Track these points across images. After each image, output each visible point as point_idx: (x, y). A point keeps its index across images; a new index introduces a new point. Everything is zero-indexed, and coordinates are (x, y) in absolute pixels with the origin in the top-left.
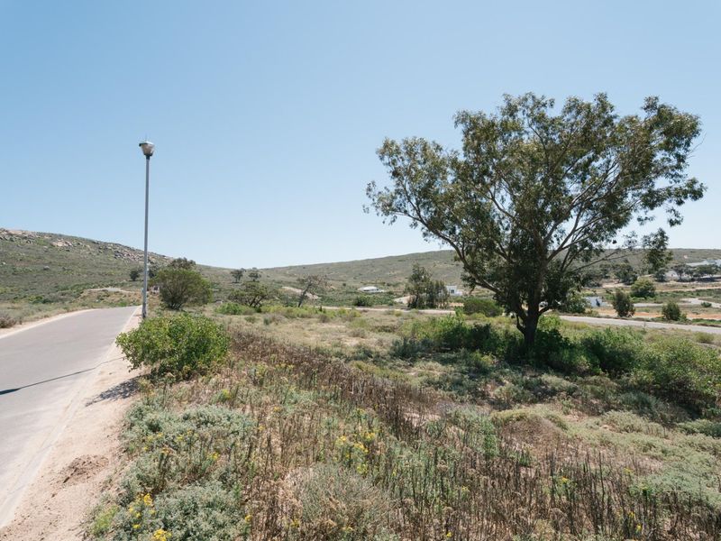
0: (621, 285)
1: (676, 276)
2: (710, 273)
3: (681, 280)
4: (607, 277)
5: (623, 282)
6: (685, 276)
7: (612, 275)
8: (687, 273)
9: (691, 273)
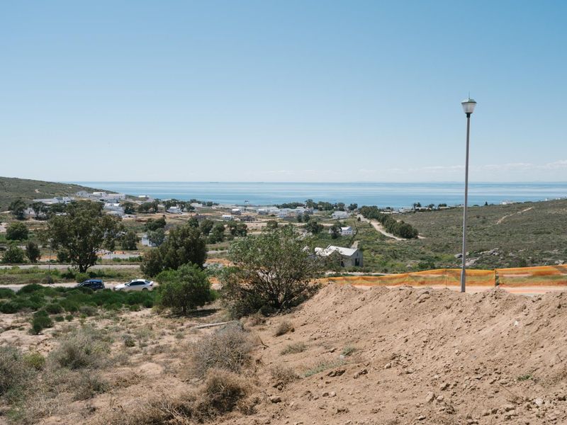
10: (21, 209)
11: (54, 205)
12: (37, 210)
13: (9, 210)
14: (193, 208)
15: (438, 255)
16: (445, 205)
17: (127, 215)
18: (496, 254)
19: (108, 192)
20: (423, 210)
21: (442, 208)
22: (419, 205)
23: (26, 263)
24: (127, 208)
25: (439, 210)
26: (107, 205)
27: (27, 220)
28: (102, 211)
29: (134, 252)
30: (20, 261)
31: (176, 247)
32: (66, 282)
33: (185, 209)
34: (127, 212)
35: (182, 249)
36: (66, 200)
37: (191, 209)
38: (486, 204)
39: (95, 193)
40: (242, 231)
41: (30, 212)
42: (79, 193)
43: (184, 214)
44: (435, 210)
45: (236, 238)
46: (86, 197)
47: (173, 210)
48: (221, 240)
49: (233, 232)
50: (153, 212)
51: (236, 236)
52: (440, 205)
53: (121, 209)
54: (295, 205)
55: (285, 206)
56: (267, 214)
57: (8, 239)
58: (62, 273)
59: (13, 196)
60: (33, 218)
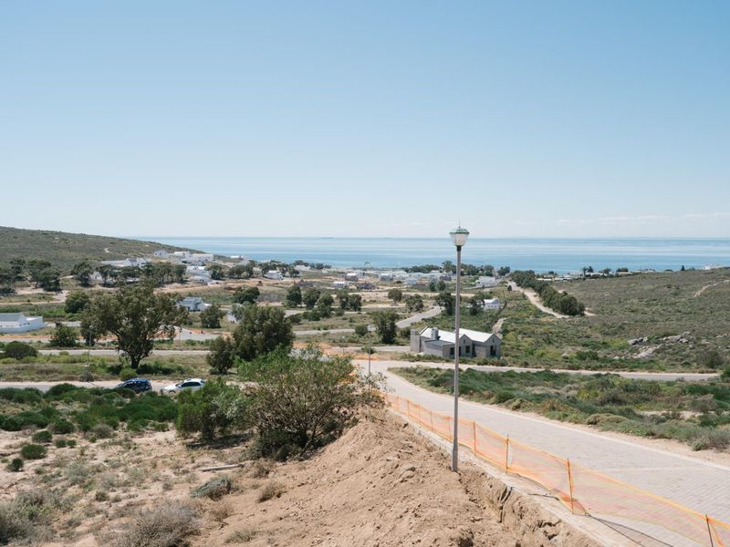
0: (41, 291)
1: (100, 278)
2: (133, 276)
3: (105, 285)
4: (20, 279)
5: (42, 286)
6: (109, 280)
7: (26, 274)
8: (112, 276)
9: (114, 276)
10: (86, 274)
11: (125, 269)
12: (104, 275)
13: (71, 274)
14: (298, 272)
15: (608, 339)
16: (626, 270)
17: (215, 281)
18: (684, 340)
19: (192, 252)
20: (595, 277)
21: (622, 274)
22: (591, 270)
23: (79, 346)
24: (215, 273)
25: (617, 276)
26: (190, 268)
27: (92, 286)
28: (184, 276)
29: (216, 331)
30: (71, 345)
31: (254, 332)
32: (108, 379)
33: (287, 274)
34: (214, 277)
35: (260, 335)
36: (140, 262)
37: (295, 273)
38: (683, 269)
39: (176, 253)
40: (356, 304)
41: (96, 277)
42: (157, 254)
43: (286, 280)
44: (612, 276)
45: (346, 312)
46: (165, 258)
47: (272, 274)
48: (327, 315)
49: (344, 306)
50: (247, 278)
51: (348, 309)
52: (619, 270)
53: (207, 273)
54: (429, 269)
55: (416, 270)
56: (392, 279)
57: (67, 312)
58: (110, 365)
59: (78, 257)
60: (100, 284)
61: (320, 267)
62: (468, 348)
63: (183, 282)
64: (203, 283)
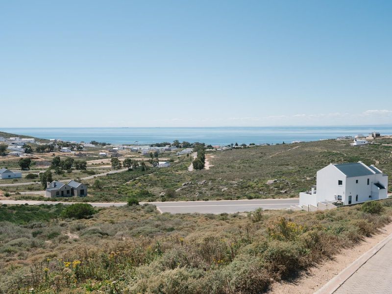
14: (82, 148)
16: (254, 144)
17: (25, 154)
24: (27, 149)
26: (9, 147)
33: (75, 149)
34: (26, 152)
37: (80, 148)
38: (284, 143)
39: (11, 138)
40: (83, 166)
43: (73, 152)
47: (64, 149)
50: (48, 152)
51: (79, 169)
53: (23, 150)
54: (165, 145)
55: (158, 145)
56: (137, 151)
61: (104, 144)
62: (68, 192)
63: (5, 155)
64: (17, 155)
